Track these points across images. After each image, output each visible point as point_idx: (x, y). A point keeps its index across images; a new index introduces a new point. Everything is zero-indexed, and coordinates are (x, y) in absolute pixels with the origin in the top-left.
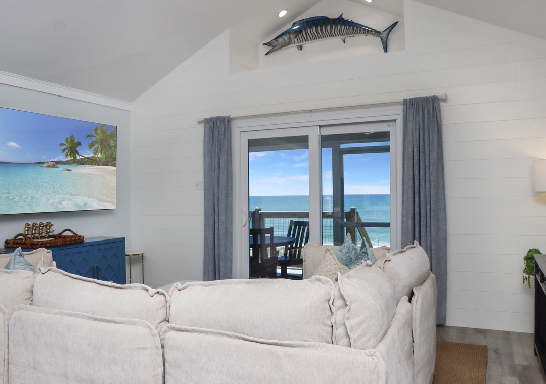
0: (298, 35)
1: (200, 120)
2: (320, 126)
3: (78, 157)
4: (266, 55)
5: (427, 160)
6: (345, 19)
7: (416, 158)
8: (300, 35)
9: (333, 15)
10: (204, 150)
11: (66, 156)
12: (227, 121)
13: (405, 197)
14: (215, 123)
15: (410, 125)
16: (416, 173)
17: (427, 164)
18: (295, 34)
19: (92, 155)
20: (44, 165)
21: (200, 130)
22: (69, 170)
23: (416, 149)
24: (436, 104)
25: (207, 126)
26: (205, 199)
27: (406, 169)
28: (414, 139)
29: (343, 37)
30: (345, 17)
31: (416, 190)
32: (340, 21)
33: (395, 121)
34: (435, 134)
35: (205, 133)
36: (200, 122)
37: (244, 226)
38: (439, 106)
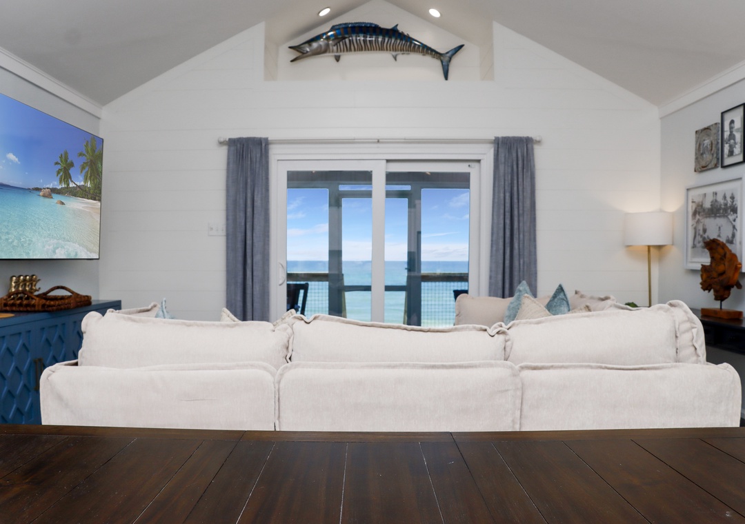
0: (339, 42)
1: (222, 140)
2: (388, 161)
3: (72, 185)
4: (292, 61)
5: (521, 208)
6: (400, 32)
7: (508, 205)
8: (341, 43)
9: (386, 24)
10: (227, 181)
11: (61, 182)
12: (263, 145)
13: (494, 249)
14: (245, 145)
15: (502, 167)
16: (508, 221)
17: (521, 212)
18: (336, 41)
19: (82, 183)
20: (41, 193)
21: (222, 155)
22: (63, 203)
23: (508, 195)
24: (529, 146)
25: (232, 148)
26: (227, 247)
27: (495, 217)
28: (507, 183)
29: (394, 53)
30: (400, 29)
31: (508, 240)
32: (394, 33)
33: (479, 161)
34: (529, 180)
35: (228, 159)
36: (221, 143)
37: (280, 285)
38: (533, 149)
